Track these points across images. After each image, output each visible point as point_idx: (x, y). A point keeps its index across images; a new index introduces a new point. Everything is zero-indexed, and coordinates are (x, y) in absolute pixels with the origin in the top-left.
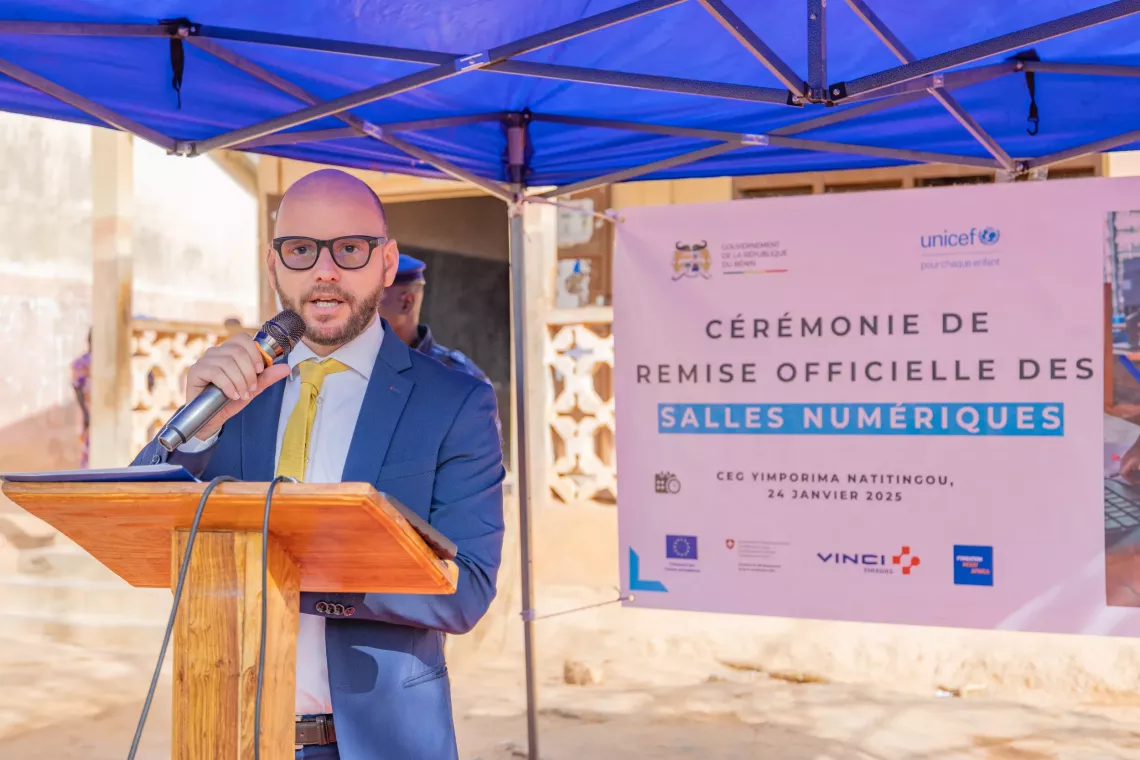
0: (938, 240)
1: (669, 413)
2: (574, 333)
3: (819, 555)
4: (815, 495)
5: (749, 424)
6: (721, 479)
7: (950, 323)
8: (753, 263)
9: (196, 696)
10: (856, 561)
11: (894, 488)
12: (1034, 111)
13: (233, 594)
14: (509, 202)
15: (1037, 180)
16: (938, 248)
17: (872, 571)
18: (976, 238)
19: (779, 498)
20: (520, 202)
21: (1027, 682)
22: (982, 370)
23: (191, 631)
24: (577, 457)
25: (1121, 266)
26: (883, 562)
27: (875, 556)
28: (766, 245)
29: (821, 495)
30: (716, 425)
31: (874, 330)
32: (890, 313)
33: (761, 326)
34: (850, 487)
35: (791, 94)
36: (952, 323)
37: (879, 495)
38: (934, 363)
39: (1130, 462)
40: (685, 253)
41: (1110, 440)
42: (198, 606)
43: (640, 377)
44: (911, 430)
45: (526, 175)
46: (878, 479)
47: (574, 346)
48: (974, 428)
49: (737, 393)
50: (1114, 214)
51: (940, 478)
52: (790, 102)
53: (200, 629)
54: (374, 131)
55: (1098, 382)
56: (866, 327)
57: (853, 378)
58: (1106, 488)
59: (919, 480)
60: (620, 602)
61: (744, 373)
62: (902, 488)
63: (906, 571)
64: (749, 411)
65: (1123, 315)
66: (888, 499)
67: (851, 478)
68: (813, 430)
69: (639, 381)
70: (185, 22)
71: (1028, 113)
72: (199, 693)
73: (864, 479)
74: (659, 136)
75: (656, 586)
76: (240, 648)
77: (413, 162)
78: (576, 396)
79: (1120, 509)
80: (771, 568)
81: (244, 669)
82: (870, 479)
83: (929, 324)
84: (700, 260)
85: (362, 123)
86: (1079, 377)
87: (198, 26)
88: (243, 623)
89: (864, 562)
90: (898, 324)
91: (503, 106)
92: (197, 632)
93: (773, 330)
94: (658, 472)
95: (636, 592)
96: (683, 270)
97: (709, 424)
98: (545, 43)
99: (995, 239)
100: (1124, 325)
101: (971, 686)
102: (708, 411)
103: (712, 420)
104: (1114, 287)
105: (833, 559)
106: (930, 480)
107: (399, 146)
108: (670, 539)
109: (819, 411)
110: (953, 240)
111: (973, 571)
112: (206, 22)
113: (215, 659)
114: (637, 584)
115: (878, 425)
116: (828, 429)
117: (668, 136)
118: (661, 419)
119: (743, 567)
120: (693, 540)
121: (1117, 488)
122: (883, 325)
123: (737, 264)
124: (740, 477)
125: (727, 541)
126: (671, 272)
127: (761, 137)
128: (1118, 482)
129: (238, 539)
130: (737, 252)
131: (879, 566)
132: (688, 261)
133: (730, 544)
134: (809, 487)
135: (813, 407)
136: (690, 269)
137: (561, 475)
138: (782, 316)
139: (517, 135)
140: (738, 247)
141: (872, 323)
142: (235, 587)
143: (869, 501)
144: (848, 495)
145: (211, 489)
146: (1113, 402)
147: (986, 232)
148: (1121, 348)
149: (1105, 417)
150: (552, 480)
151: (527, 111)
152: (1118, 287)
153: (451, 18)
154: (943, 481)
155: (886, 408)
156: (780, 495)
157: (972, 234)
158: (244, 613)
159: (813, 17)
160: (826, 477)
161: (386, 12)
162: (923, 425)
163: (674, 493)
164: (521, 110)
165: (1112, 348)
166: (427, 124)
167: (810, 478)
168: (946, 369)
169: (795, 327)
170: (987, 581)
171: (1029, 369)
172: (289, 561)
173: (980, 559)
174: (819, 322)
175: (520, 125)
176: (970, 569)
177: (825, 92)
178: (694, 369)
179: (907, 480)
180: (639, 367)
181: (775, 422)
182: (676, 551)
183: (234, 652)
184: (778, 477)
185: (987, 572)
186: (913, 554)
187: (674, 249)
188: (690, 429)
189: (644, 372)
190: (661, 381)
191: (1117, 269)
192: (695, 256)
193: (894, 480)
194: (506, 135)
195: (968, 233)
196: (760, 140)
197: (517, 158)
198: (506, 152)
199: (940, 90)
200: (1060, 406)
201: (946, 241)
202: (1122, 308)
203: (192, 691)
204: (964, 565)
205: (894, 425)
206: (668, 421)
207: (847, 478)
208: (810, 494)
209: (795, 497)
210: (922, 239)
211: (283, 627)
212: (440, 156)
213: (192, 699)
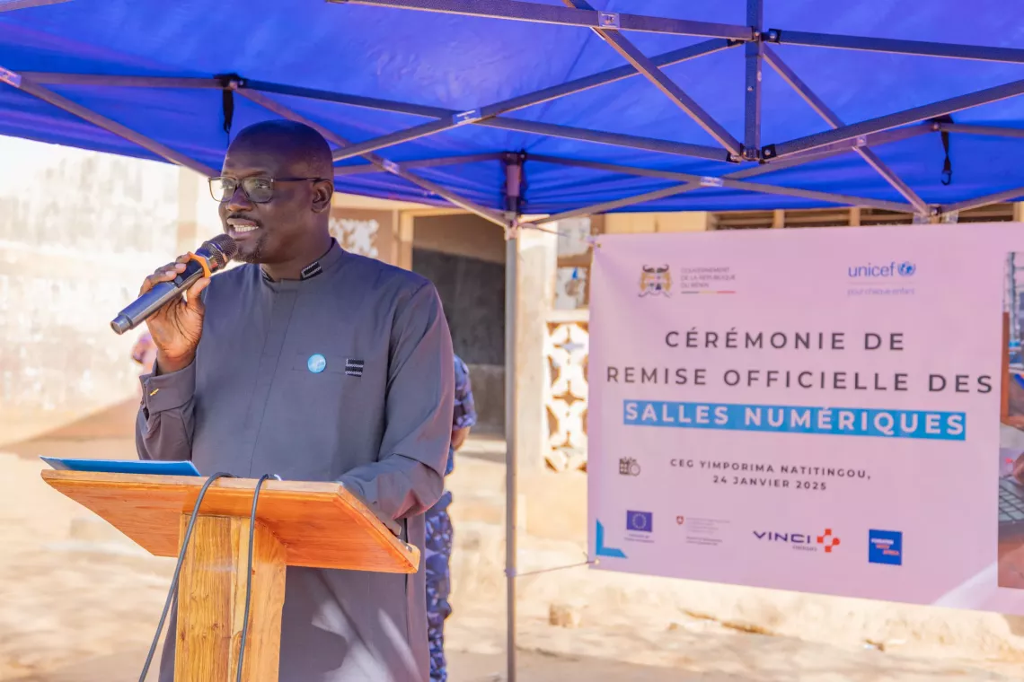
0: (863, 272)
1: (632, 408)
2: (569, 330)
3: (755, 533)
4: (753, 482)
5: (699, 420)
6: (674, 465)
7: (871, 342)
8: (707, 285)
9: (194, 652)
10: (786, 539)
11: (820, 478)
12: (947, 165)
13: (228, 569)
14: (506, 227)
15: (949, 223)
16: (862, 277)
17: (799, 548)
18: (895, 270)
19: (723, 483)
20: (514, 228)
21: (941, 639)
22: (897, 382)
23: (193, 599)
24: (568, 434)
25: (1018, 298)
26: (809, 541)
27: (802, 536)
28: (717, 270)
29: (758, 482)
30: (671, 419)
31: (807, 345)
32: (821, 331)
33: (712, 338)
34: (782, 477)
35: (729, 154)
36: (873, 341)
37: (807, 485)
38: (857, 375)
39: (1021, 466)
40: (651, 275)
41: (1004, 446)
42: (199, 578)
43: (609, 376)
44: (835, 430)
45: (521, 205)
46: (807, 471)
47: (568, 341)
48: (890, 430)
49: (690, 393)
50: (1013, 254)
51: (859, 473)
52: (728, 159)
53: (200, 596)
54: (392, 167)
55: (995, 397)
56: (800, 342)
57: (788, 385)
58: (1000, 487)
59: (841, 473)
60: (587, 565)
61: (696, 377)
62: (827, 479)
63: (828, 549)
64: (699, 409)
65: (1018, 340)
66: (815, 488)
67: (784, 469)
68: (752, 427)
69: (609, 380)
70: (235, 77)
71: (942, 166)
72: (197, 651)
73: (794, 470)
74: (633, 176)
75: (617, 553)
76: (232, 615)
77: (425, 193)
78: (569, 383)
79: (1012, 505)
80: (715, 542)
81: (235, 633)
82: (800, 470)
83: (853, 342)
84: (663, 281)
85: (382, 160)
86: (979, 391)
87: (245, 80)
88: (236, 594)
89: (792, 540)
90: (827, 341)
91: (503, 148)
92: (197, 599)
93: (721, 342)
94: (622, 457)
95: (599, 557)
96: (648, 289)
97: (665, 418)
98: (527, 104)
99: (911, 271)
100: (1019, 349)
101: (893, 641)
102: (665, 408)
103: (669, 415)
104: (1011, 316)
105: (767, 536)
106: (851, 473)
107: (414, 180)
108: (630, 514)
109: (758, 411)
110: (876, 272)
111: (885, 552)
112: (252, 77)
113: (212, 623)
114: (602, 551)
115: (808, 425)
116: (764, 427)
117: (639, 176)
118: (626, 413)
119: (690, 540)
120: (649, 516)
121: (1010, 487)
122: (814, 341)
123: (693, 285)
124: (690, 464)
125: (678, 518)
126: (638, 290)
127: (716, 179)
128: (1010, 481)
129: (234, 524)
130: (693, 274)
131: (805, 544)
132: (652, 281)
133: (680, 520)
134: (748, 475)
135: (753, 408)
136: (654, 287)
137: (554, 448)
138: (729, 330)
139: (514, 171)
140: (694, 270)
141: (805, 339)
142: (230, 563)
143: (799, 490)
144: (781, 483)
145: (209, 483)
146: (1010, 412)
147: (904, 266)
148: (1016, 368)
149: (1001, 427)
150: (546, 452)
151: (523, 152)
152: (1015, 316)
153: (457, 78)
154: (861, 474)
155: (814, 412)
156: (724, 480)
157: (892, 267)
158: (236, 586)
159: (750, 89)
160: (762, 467)
161: (404, 71)
162: (845, 426)
163: (635, 475)
164: (519, 150)
165: (1008, 368)
166: (437, 162)
167: (749, 468)
168: (866, 380)
169: (740, 339)
170: (896, 560)
171: (937, 383)
172: (277, 542)
173: (891, 542)
174: (760, 336)
175: (517, 163)
176: (882, 550)
177: (758, 152)
178: (655, 372)
179: (831, 472)
180: (609, 369)
181: (721, 419)
182: (634, 524)
183: (227, 619)
184: (722, 465)
185: (897, 553)
186: (834, 535)
187: (641, 270)
188: (649, 422)
189: (613, 372)
190: (627, 381)
191: (1014, 301)
192: (659, 278)
193: (820, 472)
194: (505, 172)
195: (889, 265)
196: (716, 182)
197: (514, 191)
198: (505, 185)
199: (863, 149)
200: (963, 415)
201: (870, 272)
202: (1018, 333)
203: (191, 649)
204: (878, 547)
205: (821, 426)
206: (631, 415)
207: (780, 468)
208: (748, 481)
209: (736, 483)
210: (850, 270)
211: (269, 598)
212: (448, 188)
213: (191, 656)
